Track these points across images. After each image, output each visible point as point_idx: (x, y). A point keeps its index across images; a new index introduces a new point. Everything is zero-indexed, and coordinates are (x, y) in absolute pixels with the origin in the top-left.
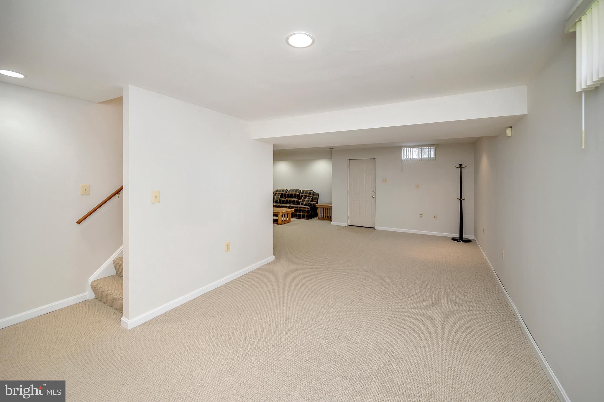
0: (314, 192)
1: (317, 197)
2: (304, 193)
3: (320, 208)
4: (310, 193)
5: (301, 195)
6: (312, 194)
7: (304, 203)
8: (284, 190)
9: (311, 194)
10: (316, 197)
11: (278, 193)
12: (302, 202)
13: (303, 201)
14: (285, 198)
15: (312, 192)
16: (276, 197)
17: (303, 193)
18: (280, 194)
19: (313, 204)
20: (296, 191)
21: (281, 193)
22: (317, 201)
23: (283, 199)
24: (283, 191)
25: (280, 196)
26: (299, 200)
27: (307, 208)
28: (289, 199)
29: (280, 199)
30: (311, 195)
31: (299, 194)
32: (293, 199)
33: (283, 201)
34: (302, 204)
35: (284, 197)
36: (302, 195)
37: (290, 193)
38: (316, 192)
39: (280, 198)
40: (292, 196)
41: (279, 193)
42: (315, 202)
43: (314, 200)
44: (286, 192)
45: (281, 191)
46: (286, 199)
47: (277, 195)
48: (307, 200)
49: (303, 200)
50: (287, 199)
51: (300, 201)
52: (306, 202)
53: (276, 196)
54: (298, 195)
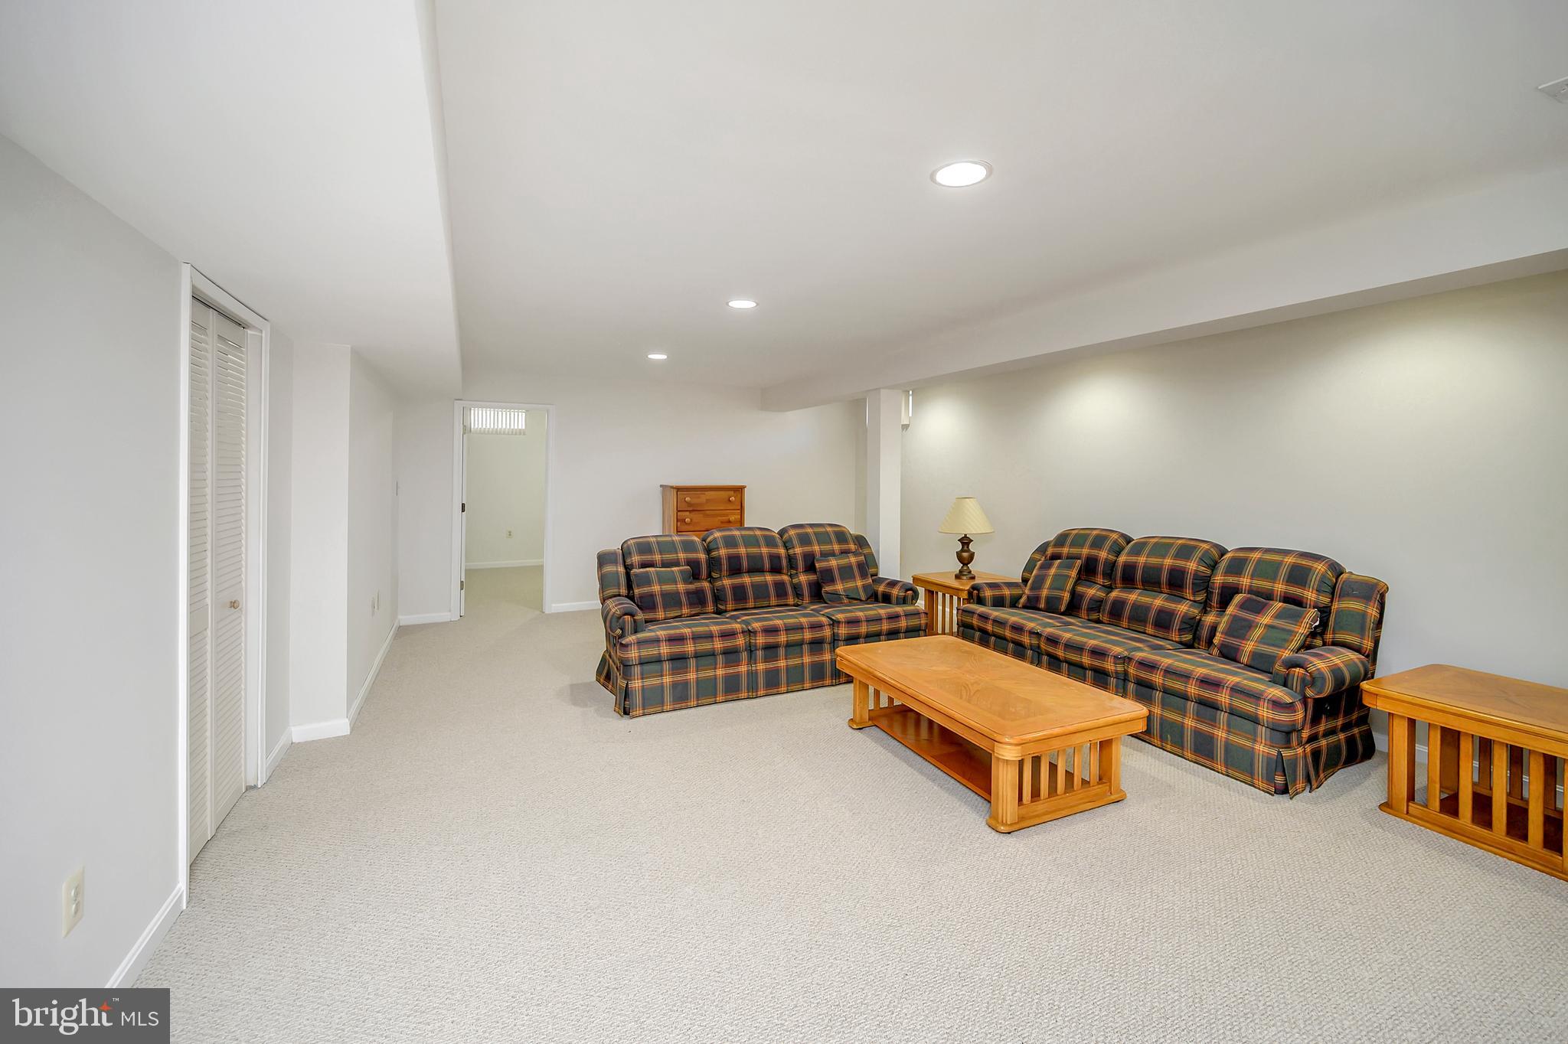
0: (1337, 570)
1: (1373, 611)
2: (1250, 568)
3: (1412, 723)
4: (1298, 575)
5: (1219, 579)
6: (1322, 581)
7: (1249, 647)
8: (1105, 538)
9: (1314, 580)
10: (1364, 615)
11: (1065, 550)
12: (1229, 632)
13: (1240, 629)
14: (1110, 588)
15: (1320, 567)
16: (1055, 575)
17: (1237, 566)
18: (1078, 557)
19: (1336, 671)
20: (1186, 549)
21: (1085, 551)
22: (1368, 644)
23: (1092, 592)
24: (1099, 540)
25: (1074, 573)
26: (1205, 612)
27: (1276, 704)
28: (1133, 597)
29: (1073, 593)
30: (1310, 595)
31: (1209, 572)
32: (1158, 602)
33: (1097, 605)
34: (1229, 655)
35: (1100, 580)
36: (1231, 579)
37: (1142, 560)
38: (1356, 567)
39: (1076, 584)
40: (1151, 581)
41: (1075, 551)
42: (1353, 656)
43: (1341, 637)
44: (1118, 554)
45: (1088, 543)
46: (1114, 594)
47: (1059, 567)
48: (1268, 627)
49: (1235, 619)
50: (1124, 595)
51: (1210, 619)
52: (1262, 640)
53: (1053, 571)
54: (1203, 583)
